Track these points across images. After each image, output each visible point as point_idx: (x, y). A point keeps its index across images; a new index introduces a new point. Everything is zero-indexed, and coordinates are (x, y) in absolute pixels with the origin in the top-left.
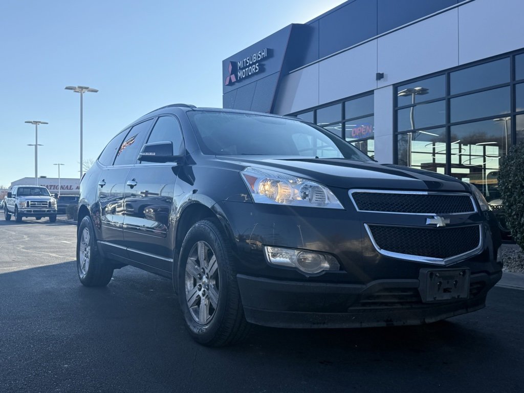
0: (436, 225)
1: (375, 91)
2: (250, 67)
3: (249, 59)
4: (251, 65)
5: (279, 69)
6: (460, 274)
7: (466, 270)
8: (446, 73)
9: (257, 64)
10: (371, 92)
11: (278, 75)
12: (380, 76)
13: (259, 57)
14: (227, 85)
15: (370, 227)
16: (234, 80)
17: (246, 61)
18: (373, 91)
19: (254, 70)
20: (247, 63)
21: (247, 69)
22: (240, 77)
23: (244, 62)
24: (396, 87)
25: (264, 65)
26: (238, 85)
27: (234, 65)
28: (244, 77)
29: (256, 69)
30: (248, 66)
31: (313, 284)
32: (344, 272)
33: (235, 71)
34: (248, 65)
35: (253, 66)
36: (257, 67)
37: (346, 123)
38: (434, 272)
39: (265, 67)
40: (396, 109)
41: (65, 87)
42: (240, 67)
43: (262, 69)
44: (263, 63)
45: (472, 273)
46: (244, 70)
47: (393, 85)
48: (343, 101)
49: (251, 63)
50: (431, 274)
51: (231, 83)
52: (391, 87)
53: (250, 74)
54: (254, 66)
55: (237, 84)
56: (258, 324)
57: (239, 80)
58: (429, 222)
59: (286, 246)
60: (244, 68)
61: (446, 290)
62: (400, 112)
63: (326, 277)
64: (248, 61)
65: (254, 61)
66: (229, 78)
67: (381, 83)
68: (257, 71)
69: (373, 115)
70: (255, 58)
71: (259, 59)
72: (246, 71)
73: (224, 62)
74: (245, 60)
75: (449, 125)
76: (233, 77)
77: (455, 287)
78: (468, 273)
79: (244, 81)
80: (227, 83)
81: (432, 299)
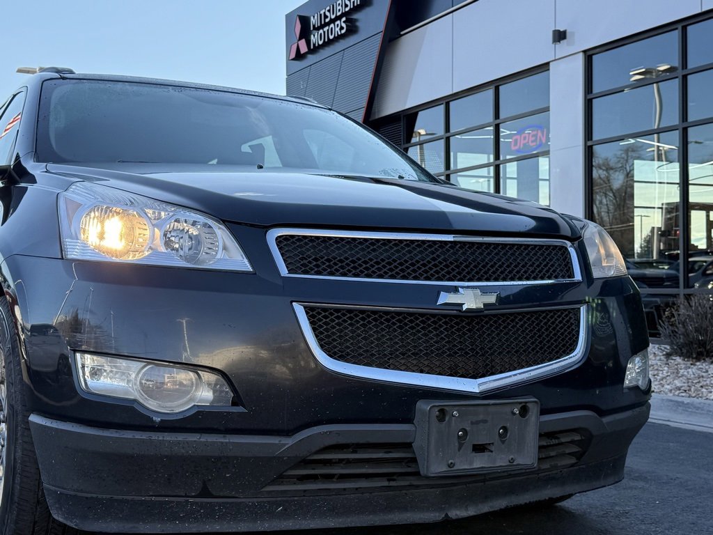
0: (461, 305)
1: (551, 64)
2: (332, 25)
3: (329, 11)
4: (333, 21)
5: (382, 27)
6: (514, 414)
7: (529, 405)
8: (680, 26)
9: (344, 19)
10: (545, 67)
11: (379, 38)
12: (560, 36)
13: (346, 6)
14: (293, 59)
15: (308, 310)
16: (304, 49)
17: (325, 13)
18: (548, 64)
19: (338, 29)
20: (326, 17)
21: (326, 29)
22: (314, 45)
23: (321, 15)
24: (589, 55)
25: (356, 20)
26: (311, 59)
27: (304, 21)
28: (321, 43)
29: (342, 28)
30: (328, 24)
31: (168, 437)
32: (240, 409)
33: (305, 33)
34: (327, 20)
35: (336, 23)
36: (344, 25)
37: (501, 125)
38: (446, 408)
39: (358, 24)
40: (589, 97)
41: (16, 70)
42: (314, 26)
43: (352, 29)
44: (355, 16)
45: (544, 412)
46: (321, 31)
47: (585, 52)
48: (496, 84)
49: (333, 17)
50: (442, 413)
51: (299, 56)
52: (581, 56)
53: (331, 37)
54: (338, 22)
55: (310, 56)
56: (69, 523)
57: (314, 50)
58: (445, 298)
59: (113, 352)
60: (322, 27)
61: (479, 449)
62: (596, 103)
63: (199, 421)
64: (328, 14)
65: (339, 14)
66: (296, 45)
67: (564, 48)
68: (343, 31)
69: (547, 109)
70: (340, 7)
71: (347, 9)
72: (324, 32)
73: (288, 17)
74: (322, 12)
75: (685, 125)
76: (303, 43)
77: (503, 442)
78: (534, 410)
79: (321, 51)
80: (293, 55)
81: (445, 468)
